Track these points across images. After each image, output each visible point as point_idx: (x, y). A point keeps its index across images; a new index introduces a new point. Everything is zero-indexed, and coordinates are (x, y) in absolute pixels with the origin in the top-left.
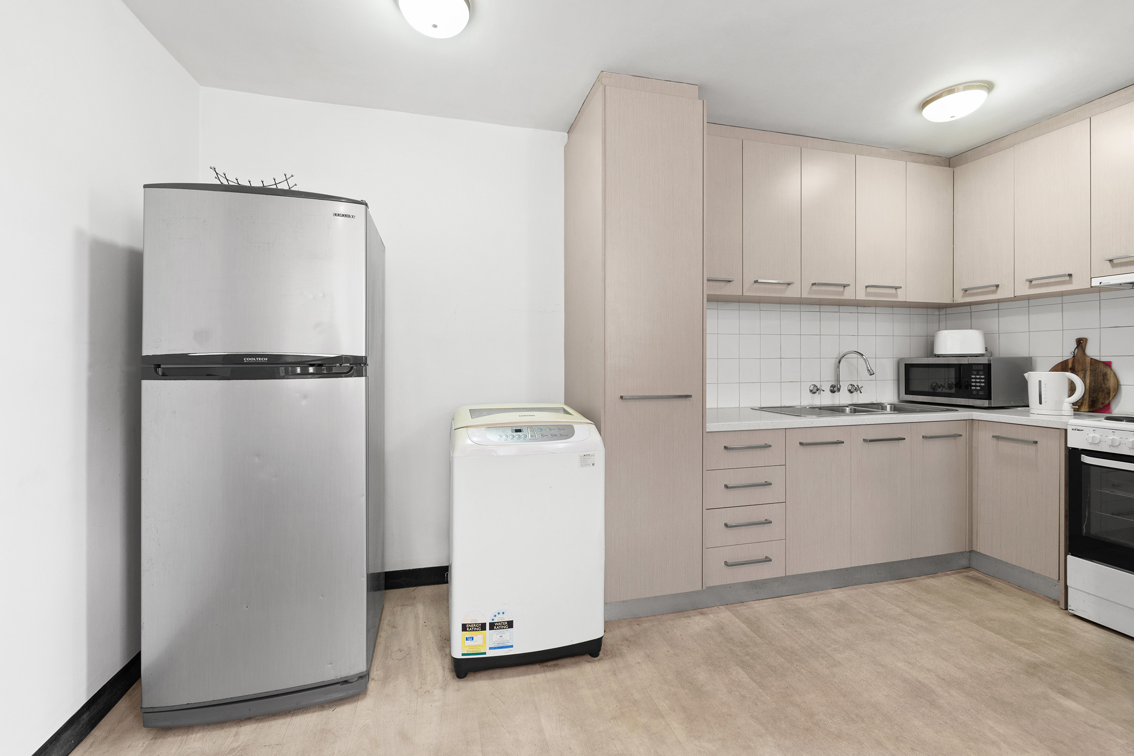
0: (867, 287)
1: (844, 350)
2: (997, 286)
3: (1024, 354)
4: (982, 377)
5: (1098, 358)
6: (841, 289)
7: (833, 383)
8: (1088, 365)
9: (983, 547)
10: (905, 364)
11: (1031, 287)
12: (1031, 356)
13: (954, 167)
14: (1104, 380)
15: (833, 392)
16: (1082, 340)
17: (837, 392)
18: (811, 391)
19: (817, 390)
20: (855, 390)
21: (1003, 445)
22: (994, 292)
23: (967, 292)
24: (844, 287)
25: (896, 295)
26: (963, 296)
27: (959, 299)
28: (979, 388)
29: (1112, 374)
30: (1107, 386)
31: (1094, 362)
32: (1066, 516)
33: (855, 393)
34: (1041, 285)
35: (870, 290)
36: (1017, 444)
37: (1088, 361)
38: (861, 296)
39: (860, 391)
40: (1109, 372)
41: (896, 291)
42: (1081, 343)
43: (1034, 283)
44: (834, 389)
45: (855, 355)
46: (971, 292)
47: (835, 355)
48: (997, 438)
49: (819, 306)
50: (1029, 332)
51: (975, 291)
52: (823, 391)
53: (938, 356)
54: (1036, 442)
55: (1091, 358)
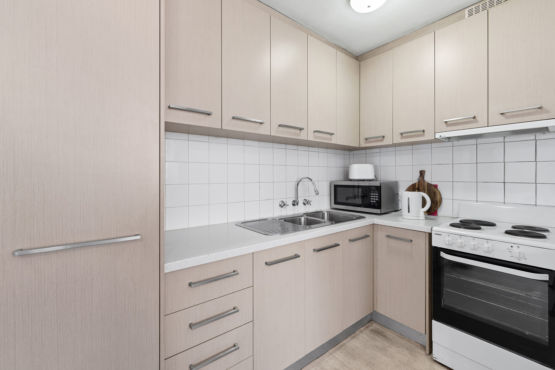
0: (314, 132)
1: (301, 176)
2: (384, 137)
3: (394, 180)
4: (377, 194)
5: (430, 183)
6: (298, 131)
7: (294, 199)
8: (426, 186)
9: (380, 310)
10: (334, 185)
11: (402, 138)
12: (396, 180)
13: (360, 61)
14: (434, 196)
15: (294, 205)
16: (422, 172)
17: (296, 206)
18: (280, 205)
19: (284, 205)
20: (307, 203)
21: (392, 241)
22: (382, 141)
23: (367, 140)
24: (301, 130)
25: (331, 139)
26: (365, 143)
27: (363, 145)
28: (375, 202)
29: (438, 192)
30: (436, 199)
31: (429, 185)
32: (429, 291)
33: (307, 205)
34: (407, 137)
35: (316, 134)
36: (400, 241)
37: (426, 184)
38: (311, 138)
39: (310, 204)
40: (437, 191)
41: (331, 136)
42: (422, 173)
43: (403, 135)
44: (295, 203)
45: (307, 180)
46: (369, 140)
47: (295, 179)
48: (388, 236)
49: (285, 145)
50: (396, 166)
51: (372, 140)
52: (288, 205)
53: (351, 180)
54: (411, 241)
55: (427, 183)
